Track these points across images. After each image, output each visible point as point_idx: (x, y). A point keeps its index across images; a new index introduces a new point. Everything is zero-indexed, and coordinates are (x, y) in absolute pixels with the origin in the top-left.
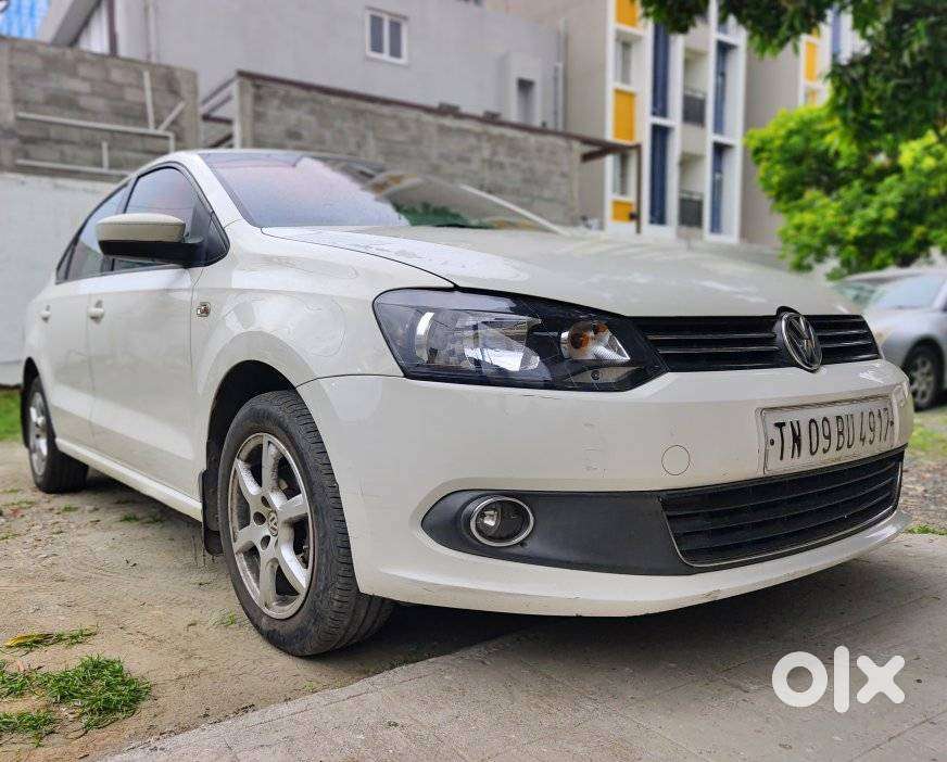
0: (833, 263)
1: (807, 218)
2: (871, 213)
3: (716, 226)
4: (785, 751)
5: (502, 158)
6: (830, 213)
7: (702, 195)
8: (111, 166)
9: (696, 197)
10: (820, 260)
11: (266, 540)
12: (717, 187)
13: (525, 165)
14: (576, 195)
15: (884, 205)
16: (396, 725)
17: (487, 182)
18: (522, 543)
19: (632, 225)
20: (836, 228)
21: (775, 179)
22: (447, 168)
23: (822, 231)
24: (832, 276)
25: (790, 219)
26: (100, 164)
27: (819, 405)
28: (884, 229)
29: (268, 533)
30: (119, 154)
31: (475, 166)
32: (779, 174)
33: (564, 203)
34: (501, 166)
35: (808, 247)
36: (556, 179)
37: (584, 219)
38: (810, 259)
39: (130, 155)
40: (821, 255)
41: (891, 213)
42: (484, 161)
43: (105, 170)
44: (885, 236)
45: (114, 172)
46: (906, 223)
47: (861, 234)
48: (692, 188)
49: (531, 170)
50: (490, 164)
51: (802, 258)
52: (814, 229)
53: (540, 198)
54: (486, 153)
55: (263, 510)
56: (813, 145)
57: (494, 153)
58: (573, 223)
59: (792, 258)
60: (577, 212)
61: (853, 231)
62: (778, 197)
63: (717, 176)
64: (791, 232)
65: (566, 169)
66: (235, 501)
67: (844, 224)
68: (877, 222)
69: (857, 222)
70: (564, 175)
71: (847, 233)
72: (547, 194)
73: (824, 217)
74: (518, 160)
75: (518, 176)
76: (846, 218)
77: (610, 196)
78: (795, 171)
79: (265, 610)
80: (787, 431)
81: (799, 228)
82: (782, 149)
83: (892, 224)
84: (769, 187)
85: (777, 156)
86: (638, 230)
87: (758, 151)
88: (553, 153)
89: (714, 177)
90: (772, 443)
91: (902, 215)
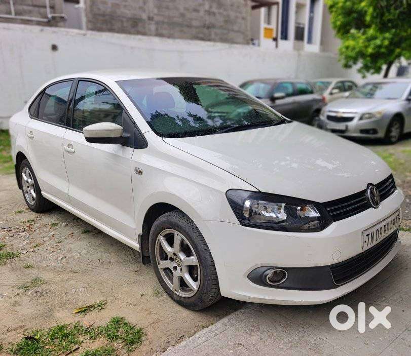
0: (360, 64)
1: (351, 43)
2: (378, 42)
3: (310, 41)
4: (366, 346)
5: (214, 10)
6: (361, 41)
7: (304, 24)
8: (16, 14)
9: (302, 26)
10: (355, 63)
11: (175, 268)
12: (311, 20)
13: (225, 13)
14: (249, 28)
15: (384, 39)
16: (241, 345)
17: (207, 22)
18: (283, 283)
19: (274, 43)
20: (363, 49)
21: (338, 23)
22: (188, 15)
23: (357, 50)
24: (359, 71)
25: (344, 43)
26: (10, 13)
27: (380, 223)
28: (383, 50)
29: (176, 265)
30: (20, 8)
31: (202, 13)
32: (340, 20)
33: (243, 33)
34: (214, 14)
35: (351, 57)
36: (240, 20)
37: (252, 40)
38: (351, 63)
39: (25, 8)
40: (355, 60)
41: (386, 43)
42: (206, 11)
43: (13, 16)
44: (383, 53)
45: (18, 17)
46: (392, 47)
47: (373, 52)
48: (300, 21)
49: (228, 16)
50: (209, 13)
51: (347, 62)
52: (354, 48)
53: (233, 30)
54: (207, 7)
55: (174, 257)
56: (356, 6)
57: (211, 7)
58: (248, 43)
59: (343, 62)
60: (250, 37)
61: (370, 50)
62: (339, 31)
63: (311, 15)
64: (344, 50)
65: (244, 15)
66: (158, 250)
67: (366, 47)
68: (380, 47)
69: (372, 46)
70: (243, 18)
71: (367, 51)
72: (236, 28)
73: (358, 43)
74: (221, 11)
75: (221, 19)
76: (367, 44)
77: (263, 25)
78: (348, 19)
79: (176, 292)
80: (370, 236)
81: (347, 48)
82: (343, 8)
83: (386, 47)
84: (335, 27)
85: (340, 11)
86: (277, 46)
87: (331, 7)
88: (238, 7)
89: (310, 15)
90: (365, 242)
91: (391, 43)
